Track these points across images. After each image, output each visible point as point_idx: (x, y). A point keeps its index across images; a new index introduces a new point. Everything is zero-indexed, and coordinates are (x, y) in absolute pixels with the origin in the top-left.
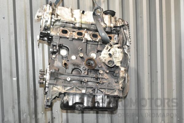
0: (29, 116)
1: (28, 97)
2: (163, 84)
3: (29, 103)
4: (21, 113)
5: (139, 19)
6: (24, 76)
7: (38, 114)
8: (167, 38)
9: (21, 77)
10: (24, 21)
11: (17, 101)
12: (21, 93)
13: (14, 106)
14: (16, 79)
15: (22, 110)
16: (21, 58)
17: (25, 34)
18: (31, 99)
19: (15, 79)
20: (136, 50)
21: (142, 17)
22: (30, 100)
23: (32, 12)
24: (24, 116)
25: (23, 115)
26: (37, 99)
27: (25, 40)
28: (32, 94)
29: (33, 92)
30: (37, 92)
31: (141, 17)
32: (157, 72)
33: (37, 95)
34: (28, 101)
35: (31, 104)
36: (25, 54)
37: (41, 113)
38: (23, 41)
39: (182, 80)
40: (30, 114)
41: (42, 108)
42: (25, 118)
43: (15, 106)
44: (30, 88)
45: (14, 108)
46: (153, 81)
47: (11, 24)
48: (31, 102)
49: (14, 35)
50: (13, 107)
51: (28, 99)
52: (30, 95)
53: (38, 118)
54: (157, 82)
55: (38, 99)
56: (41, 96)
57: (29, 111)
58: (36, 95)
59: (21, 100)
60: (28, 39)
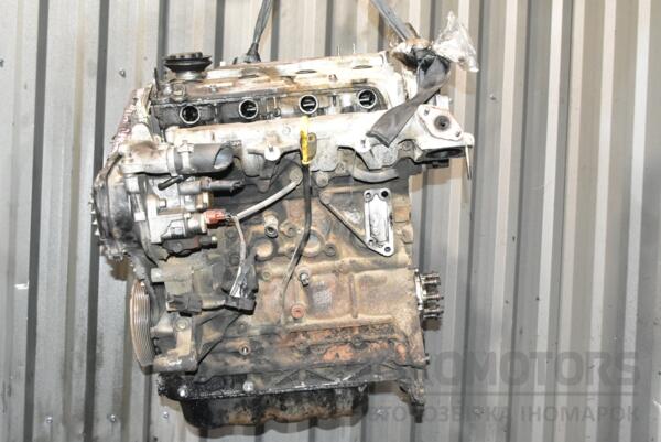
0: (61, 428)
1: (66, 356)
2: (557, 343)
3: (66, 376)
4: (36, 412)
5: (488, 107)
6: (59, 277)
7: (98, 420)
8: (579, 180)
9: (46, 281)
10: (74, 80)
11: (23, 369)
12: (40, 343)
13: (10, 387)
14: (27, 288)
15: (39, 403)
16: (51, 212)
17: (72, 126)
18: (76, 364)
19: (22, 287)
20: (468, 217)
21: (498, 99)
22: (71, 369)
23: (106, 51)
24: (46, 425)
25: (41, 421)
26: (97, 367)
27: (73, 149)
28: (80, 347)
29: (86, 340)
30: (99, 342)
31: (493, 99)
32: (538, 299)
33: (98, 351)
34: (65, 371)
35: (74, 383)
36: (69, 200)
37: (108, 417)
38: (64, 151)
39: (623, 336)
40: (65, 421)
41: (114, 400)
42: (48, 431)
43: (14, 386)
44: (76, 327)
45: (10, 393)
46: (521, 332)
47: (26, 87)
48: (74, 376)
49: (33, 126)
50: (7, 390)
51: (65, 366)
52: (72, 349)
53: (94, 435)
54: (536, 336)
55: (100, 365)
56: (112, 357)
57: (64, 409)
58: (95, 349)
59: (38, 367)
60: (83, 148)
